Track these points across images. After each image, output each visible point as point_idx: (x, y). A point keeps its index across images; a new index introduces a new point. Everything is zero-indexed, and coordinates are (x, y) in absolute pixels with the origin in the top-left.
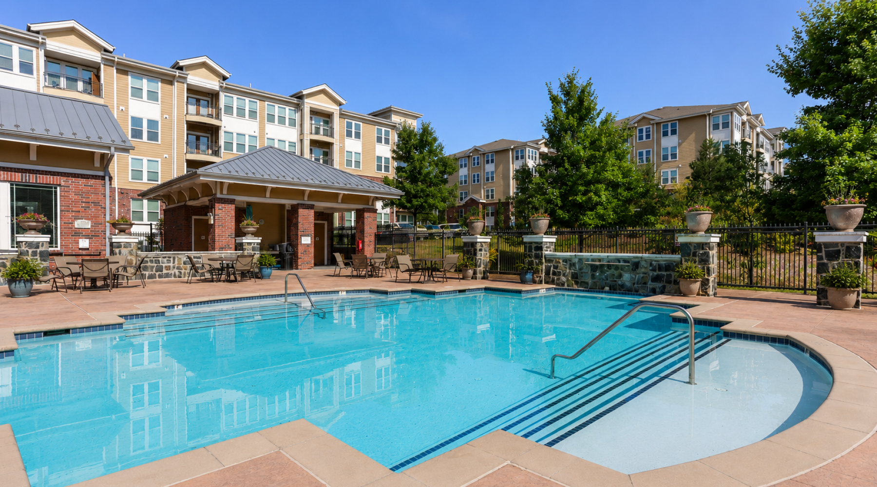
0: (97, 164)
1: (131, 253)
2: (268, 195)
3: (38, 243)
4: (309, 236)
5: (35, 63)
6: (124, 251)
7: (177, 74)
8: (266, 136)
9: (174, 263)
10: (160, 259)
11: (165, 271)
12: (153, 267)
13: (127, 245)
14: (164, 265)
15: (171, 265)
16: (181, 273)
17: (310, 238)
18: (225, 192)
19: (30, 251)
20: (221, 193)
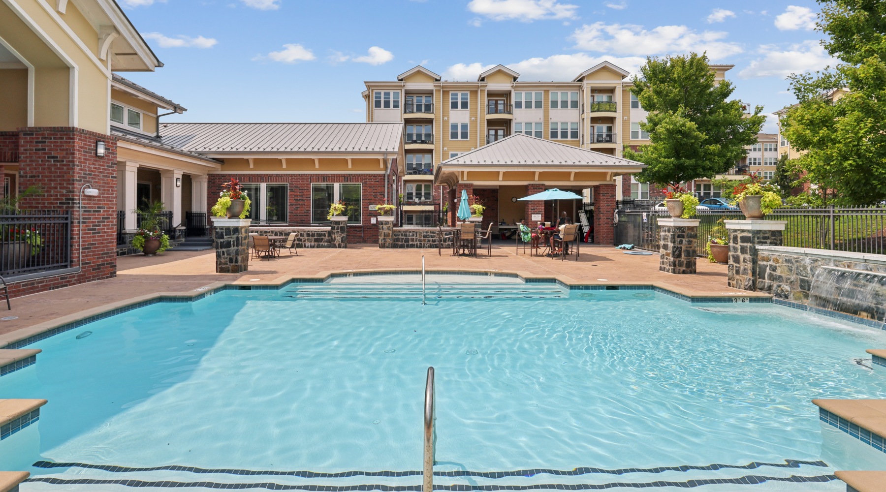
0: (382, 166)
1: (389, 229)
2: (501, 178)
3: (339, 222)
4: (539, 213)
5: (400, 100)
6: (385, 227)
7: (480, 84)
8: (550, 121)
9: (416, 236)
10: (408, 233)
11: (411, 243)
12: (402, 239)
13: (387, 223)
14: (410, 238)
15: (415, 237)
16: (421, 244)
17: (540, 215)
18: (465, 178)
19: (336, 226)
20: (463, 180)
